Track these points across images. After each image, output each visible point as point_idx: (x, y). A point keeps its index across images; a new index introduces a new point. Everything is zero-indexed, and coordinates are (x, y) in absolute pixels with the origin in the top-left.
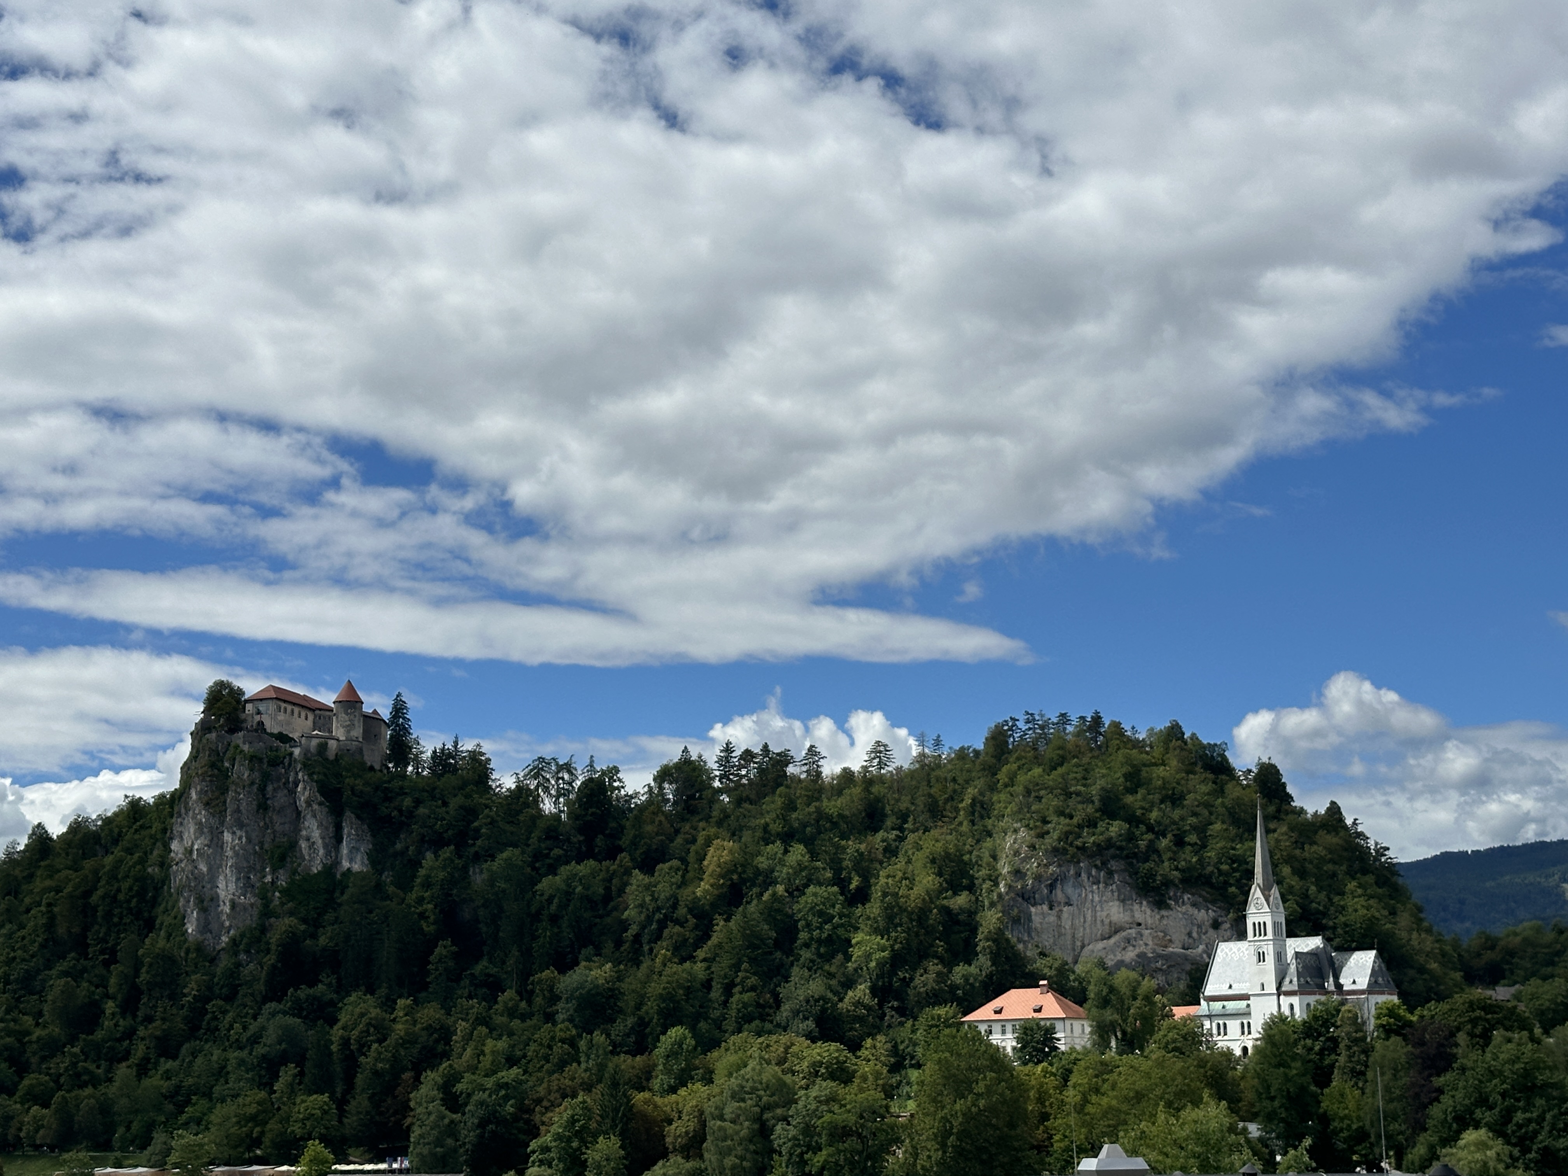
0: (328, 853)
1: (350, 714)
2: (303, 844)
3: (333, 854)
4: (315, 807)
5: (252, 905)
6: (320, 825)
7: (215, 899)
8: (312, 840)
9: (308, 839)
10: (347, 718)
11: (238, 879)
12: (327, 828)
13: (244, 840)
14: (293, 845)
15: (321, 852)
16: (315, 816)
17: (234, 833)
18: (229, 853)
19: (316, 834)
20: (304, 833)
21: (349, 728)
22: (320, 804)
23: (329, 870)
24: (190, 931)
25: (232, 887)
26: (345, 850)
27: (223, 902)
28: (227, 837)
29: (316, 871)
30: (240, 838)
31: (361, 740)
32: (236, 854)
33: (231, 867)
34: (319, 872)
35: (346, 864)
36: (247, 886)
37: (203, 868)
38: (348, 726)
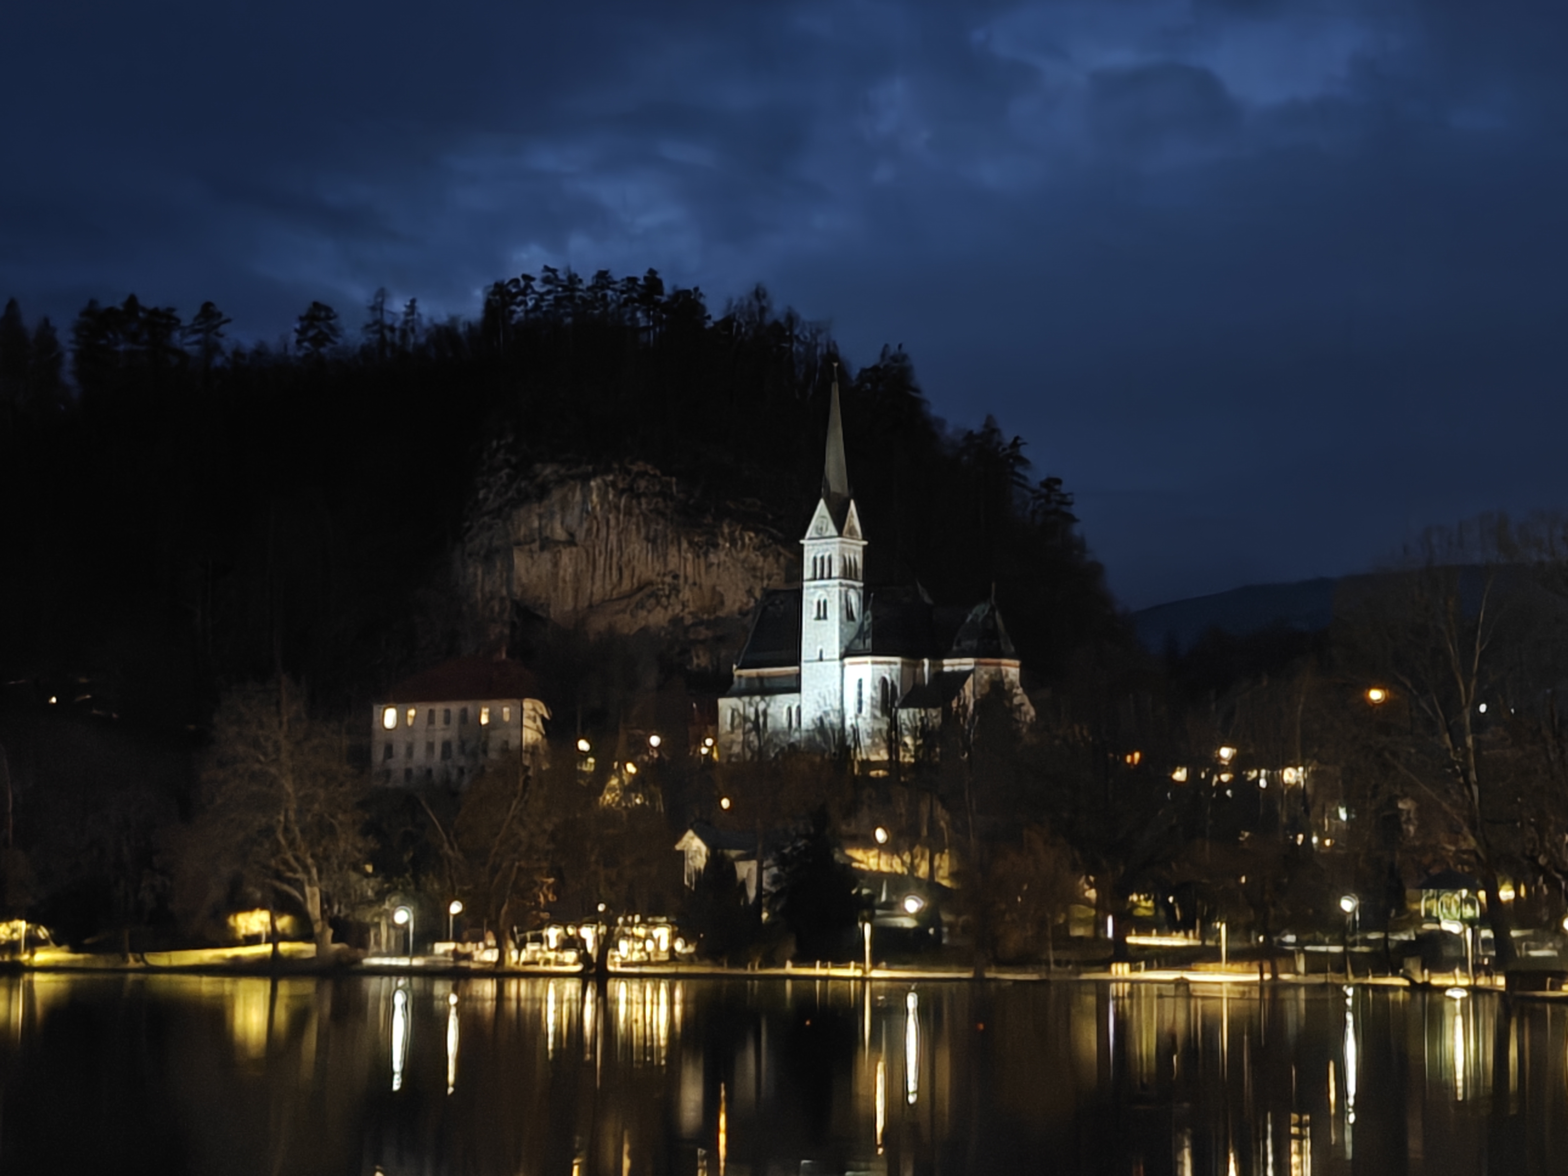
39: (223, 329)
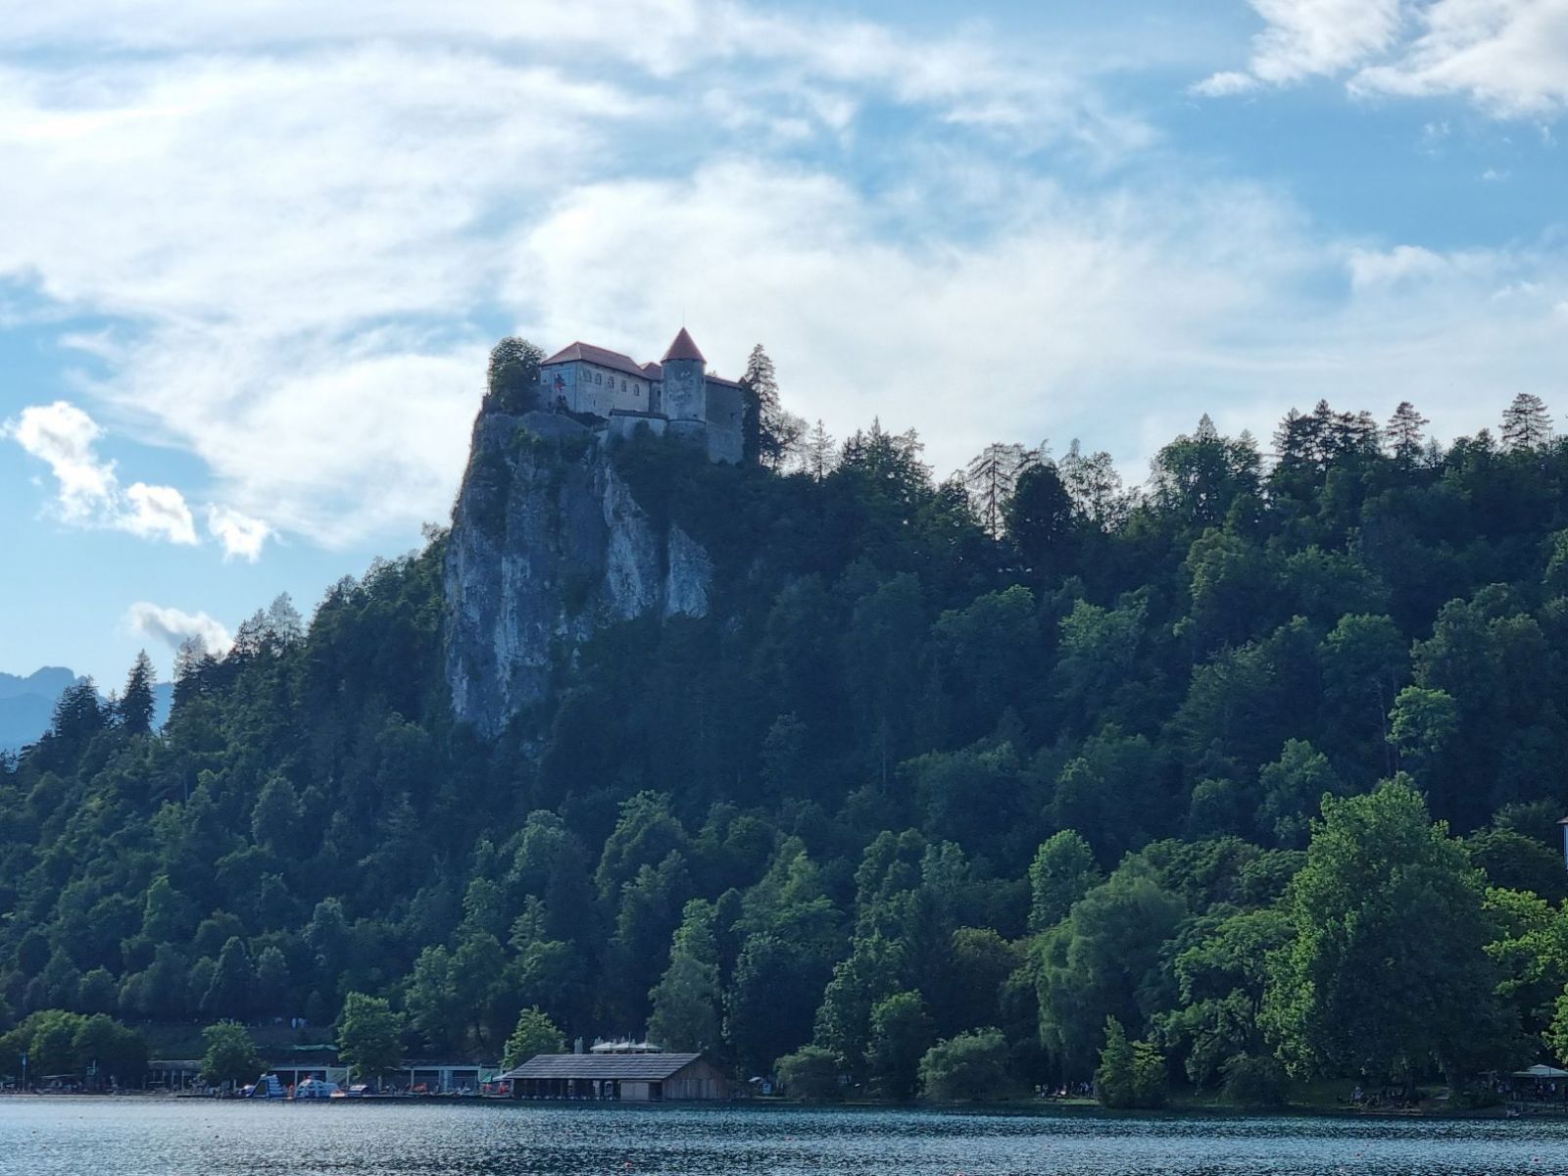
0: (649, 590)
1: (685, 378)
2: (612, 577)
3: (656, 592)
4: (628, 519)
5: (541, 669)
6: (636, 548)
7: (490, 659)
8: (624, 572)
9: (619, 570)
10: (679, 385)
11: (521, 632)
12: (646, 554)
13: (528, 573)
14: (598, 578)
15: (639, 588)
16: (627, 534)
17: (514, 562)
18: (508, 592)
19: (631, 562)
20: (613, 560)
21: (683, 400)
22: (636, 515)
23: (652, 615)
24: (458, 710)
25: (514, 642)
26: (672, 585)
27: (503, 665)
28: (505, 566)
29: (632, 618)
30: (523, 571)
31: (703, 419)
32: (519, 593)
33: (512, 611)
34: (636, 619)
35: (673, 606)
36: (533, 639)
37: (475, 614)
38: (680, 397)
39: (1422, 430)
